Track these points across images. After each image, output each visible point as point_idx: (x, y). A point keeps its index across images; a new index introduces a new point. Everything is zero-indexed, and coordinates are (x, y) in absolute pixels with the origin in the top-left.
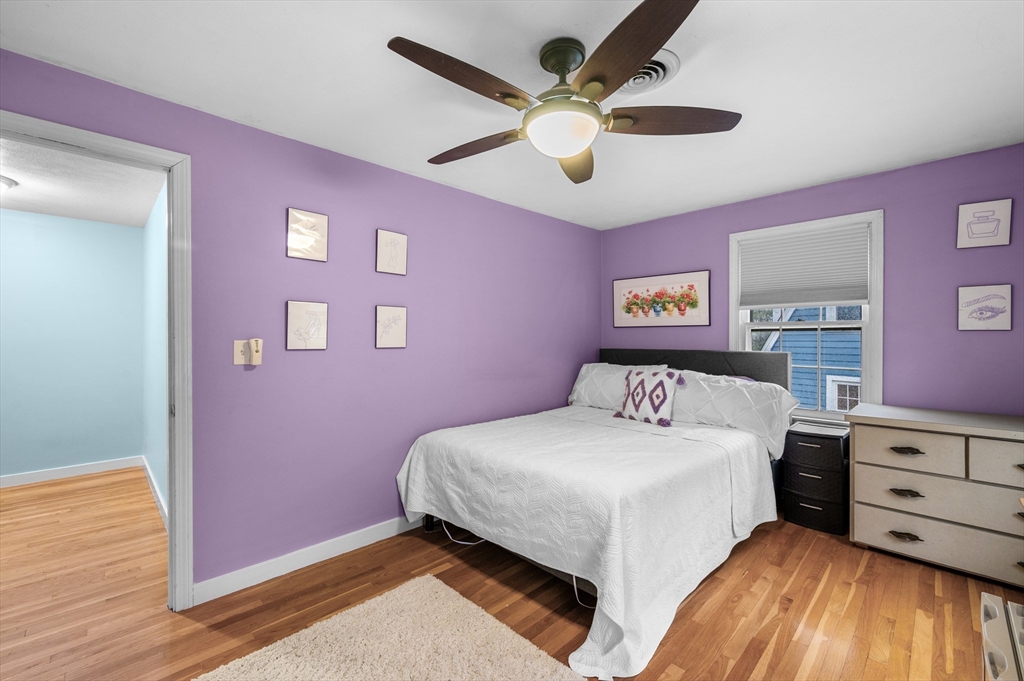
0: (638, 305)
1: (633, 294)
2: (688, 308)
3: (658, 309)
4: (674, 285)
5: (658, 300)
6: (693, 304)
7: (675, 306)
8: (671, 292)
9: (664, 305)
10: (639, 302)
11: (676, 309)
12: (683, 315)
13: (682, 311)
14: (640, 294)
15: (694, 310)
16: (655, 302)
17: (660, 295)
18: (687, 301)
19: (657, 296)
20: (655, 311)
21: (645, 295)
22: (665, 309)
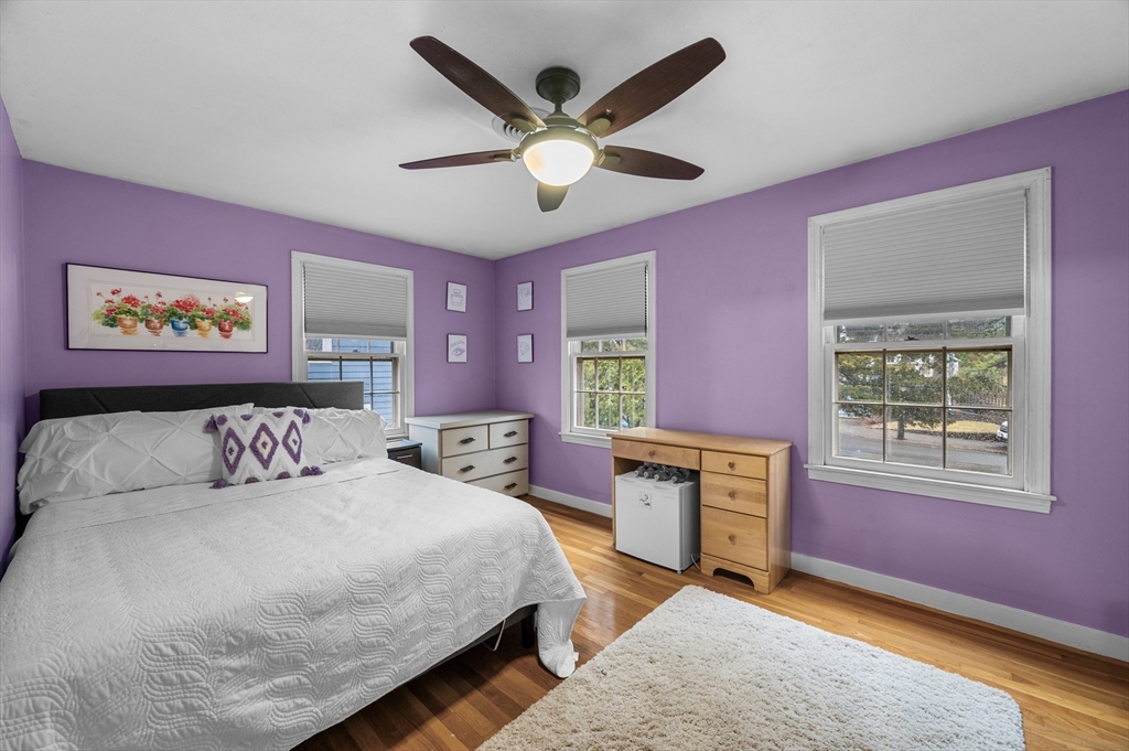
0: (135, 314)
1: (124, 294)
2: (235, 329)
3: (181, 324)
4: (211, 294)
5: (179, 311)
6: (245, 324)
7: (214, 323)
8: (204, 302)
9: (194, 320)
10: (138, 310)
11: (215, 330)
12: (227, 337)
13: (225, 333)
14: (141, 298)
15: (245, 332)
16: (175, 314)
17: (186, 305)
18: (231, 320)
19: (179, 306)
20: (174, 327)
21: (153, 301)
22: (195, 327)
